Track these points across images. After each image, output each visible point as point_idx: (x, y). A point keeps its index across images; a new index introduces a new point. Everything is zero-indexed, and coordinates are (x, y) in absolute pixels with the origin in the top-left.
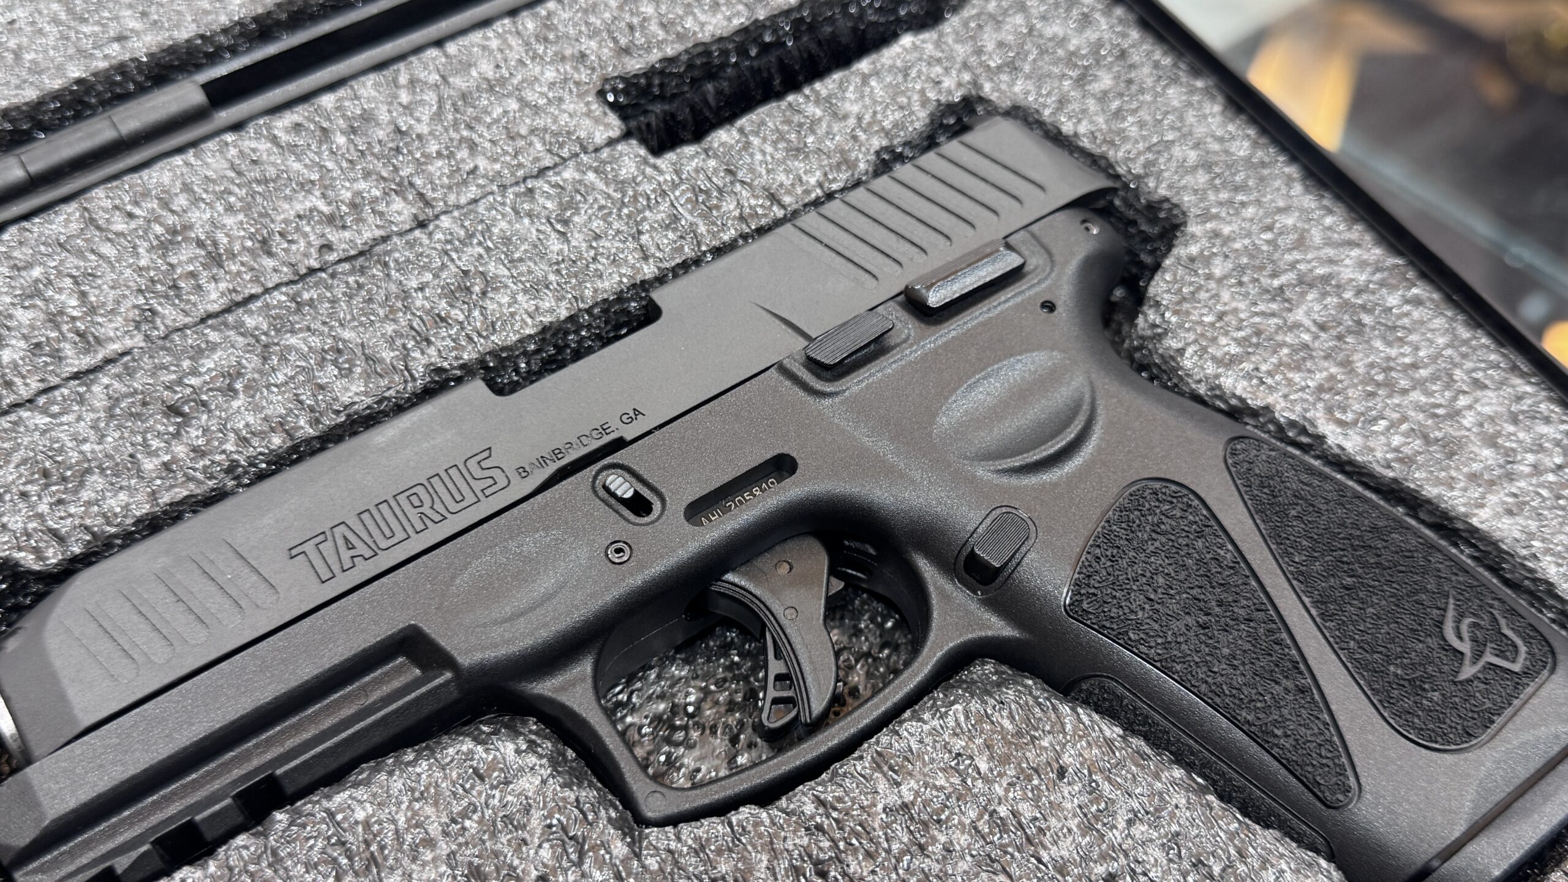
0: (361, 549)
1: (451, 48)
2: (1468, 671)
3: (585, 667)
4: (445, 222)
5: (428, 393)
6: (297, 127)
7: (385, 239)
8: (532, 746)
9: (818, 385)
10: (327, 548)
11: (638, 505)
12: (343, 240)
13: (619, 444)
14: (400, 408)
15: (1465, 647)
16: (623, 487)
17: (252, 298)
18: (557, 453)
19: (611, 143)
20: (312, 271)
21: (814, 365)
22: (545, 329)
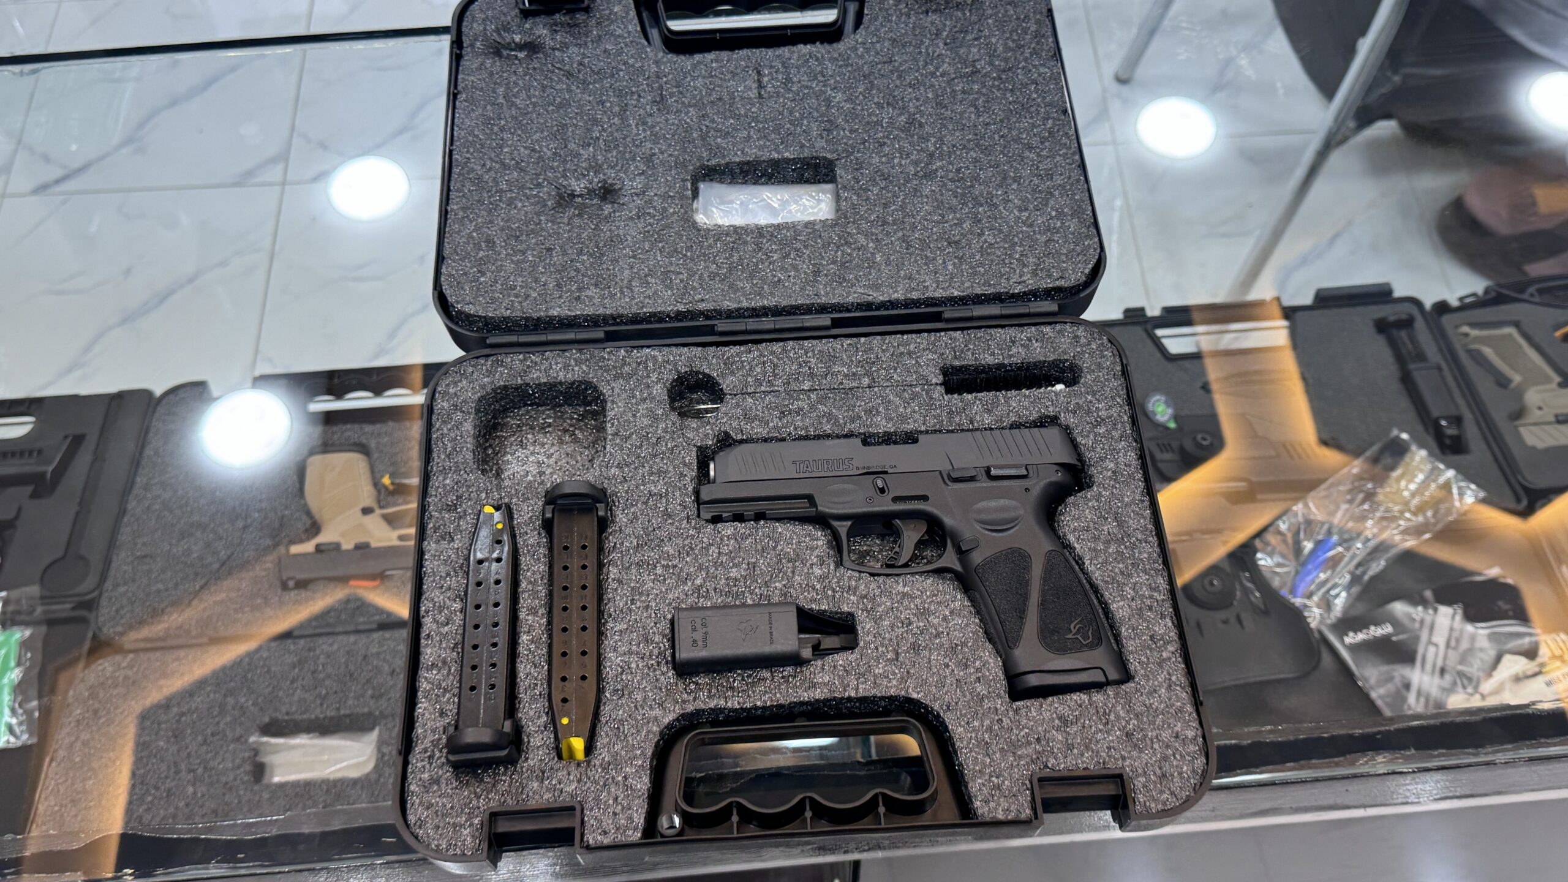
0: (809, 469)
1: (905, 337)
2: (1070, 636)
3: (849, 523)
4: (876, 389)
5: (846, 436)
6: (850, 344)
7: (858, 388)
8: (825, 536)
9: (947, 481)
10: (802, 465)
11: (882, 491)
12: (847, 383)
13: (886, 473)
14: (838, 437)
15: (1074, 631)
16: (880, 484)
17: (816, 390)
18: (869, 468)
19: (937, 384)
20: (834, 389)
21: (949, 476)
22: (885, 432)
